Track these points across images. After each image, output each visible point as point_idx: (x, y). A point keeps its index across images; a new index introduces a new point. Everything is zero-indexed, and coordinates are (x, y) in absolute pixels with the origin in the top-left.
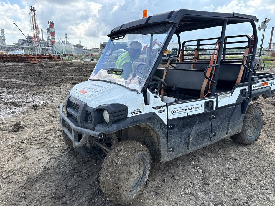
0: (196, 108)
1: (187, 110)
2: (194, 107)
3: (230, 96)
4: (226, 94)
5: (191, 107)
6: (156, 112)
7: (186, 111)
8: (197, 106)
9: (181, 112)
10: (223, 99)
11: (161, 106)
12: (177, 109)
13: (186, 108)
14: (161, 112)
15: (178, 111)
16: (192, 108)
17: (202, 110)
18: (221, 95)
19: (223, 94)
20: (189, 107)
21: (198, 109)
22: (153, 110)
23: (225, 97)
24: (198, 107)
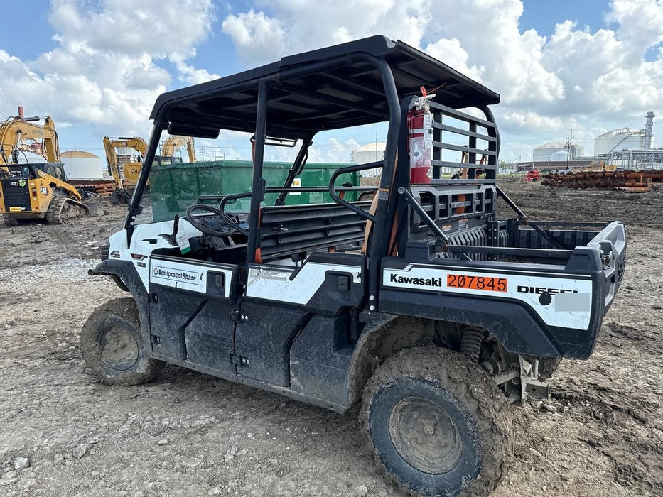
0: (190, 278)
1: (176, 275)
2: (189, 274)
3: (288, 279)
4: (273, 270)
5: (183, 272)
6: (135, 262)
7: (175, 278)
8: (193, 275)
9: (166, 277)
10: (262, 280)
11: (141, 256)
12: (163, 270)
13: (175, 272)
14: (140, 265)
15: (163, 273)
16: (185, 276)
17: (201, 287)
18: (259, 269)
19: (264, 269)
20: (180, 272)
21: (193, 281)
22: (131, 259)
23: (270, 278)
24: (195, 278)
